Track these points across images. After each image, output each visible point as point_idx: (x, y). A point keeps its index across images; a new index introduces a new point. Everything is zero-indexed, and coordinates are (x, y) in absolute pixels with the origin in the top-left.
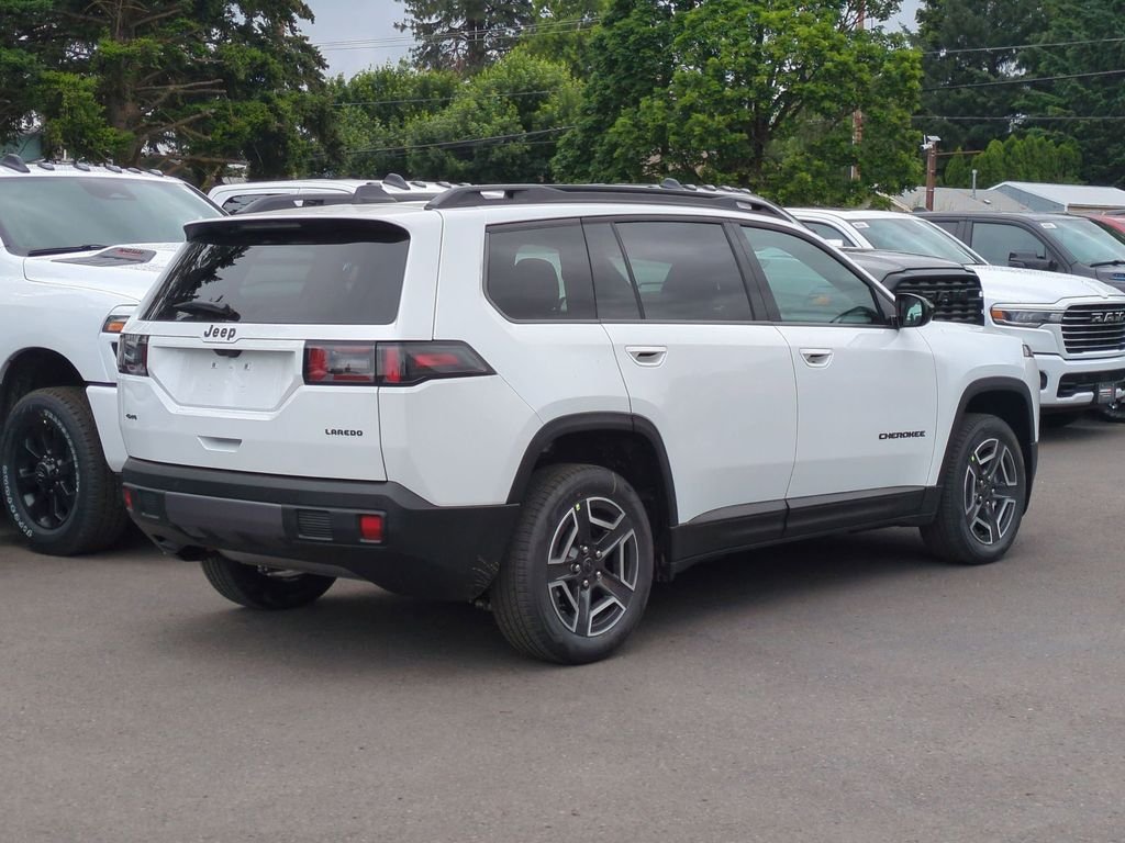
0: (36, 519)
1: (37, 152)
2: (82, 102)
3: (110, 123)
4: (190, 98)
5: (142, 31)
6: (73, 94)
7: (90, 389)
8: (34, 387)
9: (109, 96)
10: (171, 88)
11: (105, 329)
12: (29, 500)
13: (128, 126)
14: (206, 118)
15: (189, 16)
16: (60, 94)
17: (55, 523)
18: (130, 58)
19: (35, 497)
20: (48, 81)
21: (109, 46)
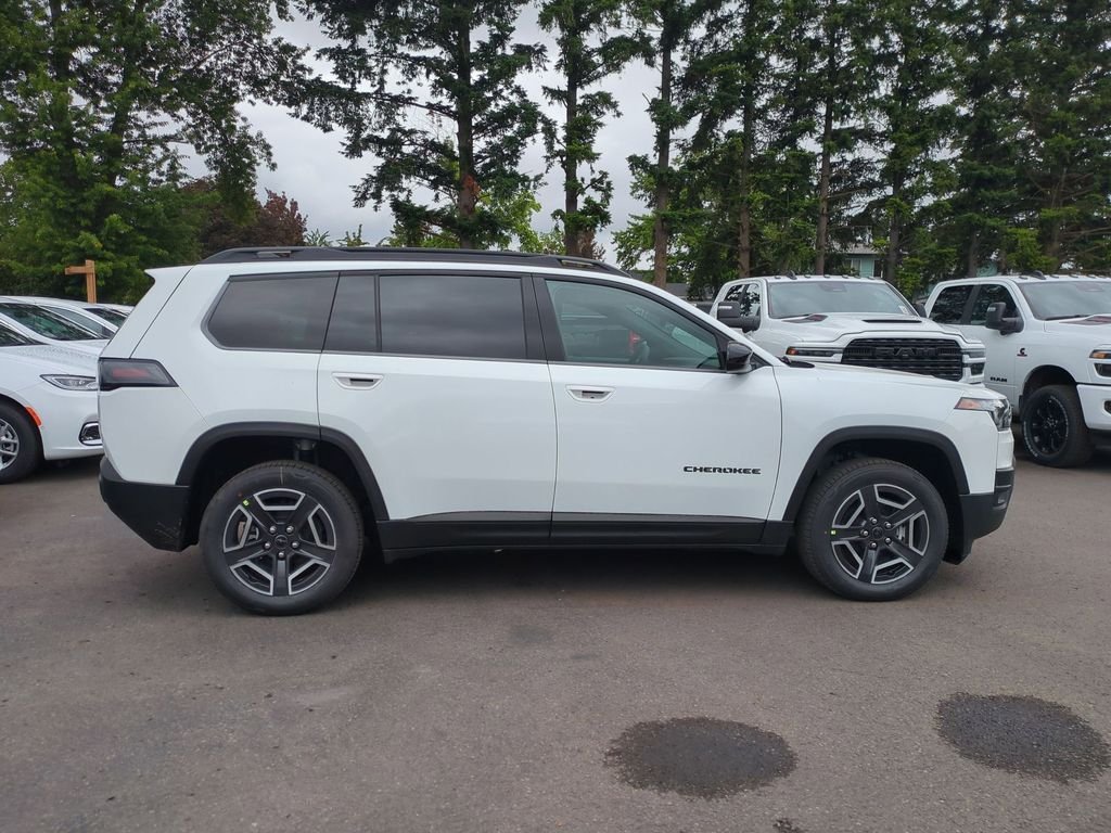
0: (1040, 449)
1: (994, 271)
2: (1029, 243)
3: (1043, 254)
4: (1093, 238)
5: (1066, 203)
6: (1025, 239)
7: (1079, 386)
8: (1043, 385)
9: (1044, 239)
10: (1082, 233)
11: (1091, 357)
12: (1036, 439)
13: (1054, 256)
14: (1102, 248)
15: (1097, 192)
16: (1017, 240)
17: (1051, 451)
18: (1058, 218)
19: (1040, 438)
20: (1011, 233)
21: (1048, 213)
